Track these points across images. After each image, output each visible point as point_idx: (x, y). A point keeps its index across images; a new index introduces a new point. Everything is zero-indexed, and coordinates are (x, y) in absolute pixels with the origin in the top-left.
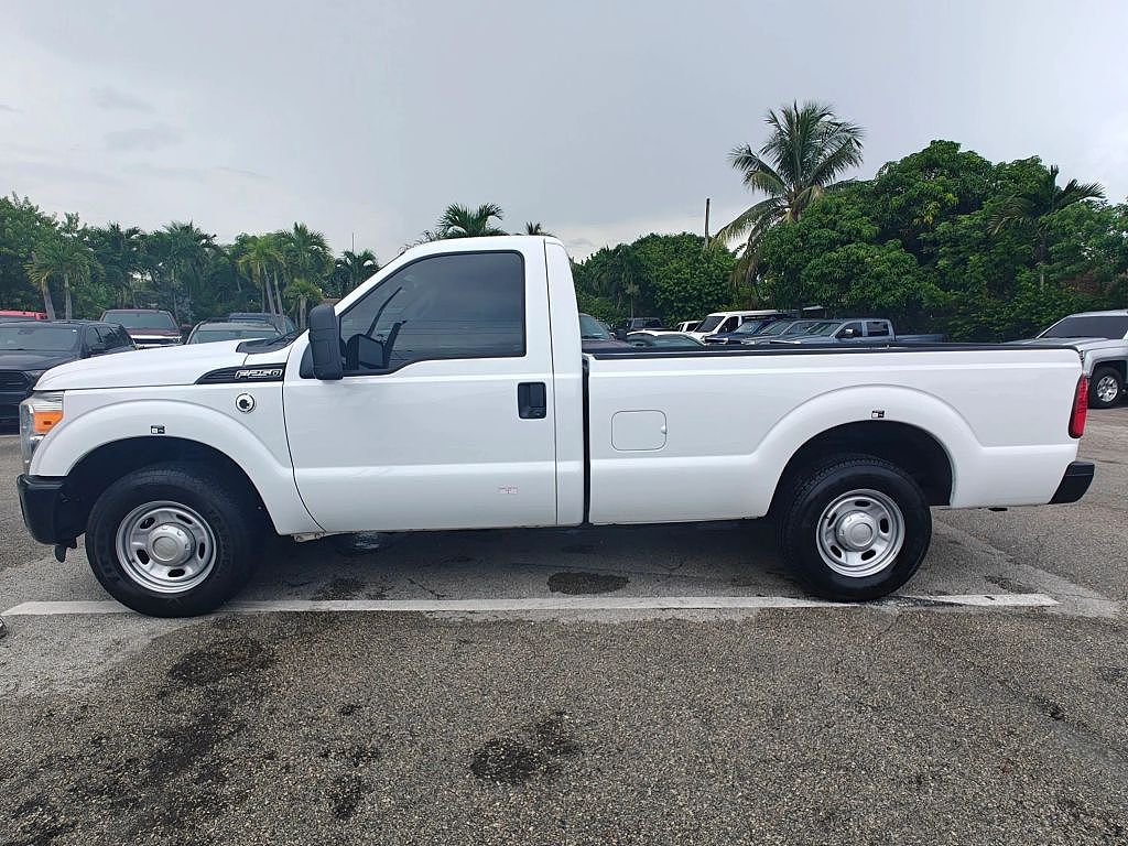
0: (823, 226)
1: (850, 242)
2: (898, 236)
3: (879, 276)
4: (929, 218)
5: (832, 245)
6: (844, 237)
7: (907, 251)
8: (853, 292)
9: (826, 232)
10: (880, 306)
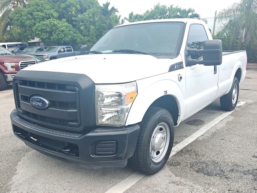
0: (38, 11)
1: (50, 18)
2: (64, 18)
3: (62, 31)
4: (73, 13)
5: (43, 19)
6: (47, 16)
7: (69, 23)
8: (54, 36)
9: (40, 13)
10: (64, 41)
